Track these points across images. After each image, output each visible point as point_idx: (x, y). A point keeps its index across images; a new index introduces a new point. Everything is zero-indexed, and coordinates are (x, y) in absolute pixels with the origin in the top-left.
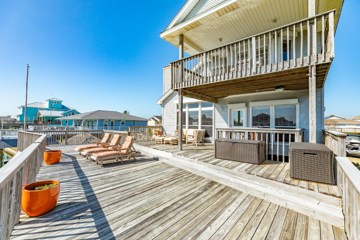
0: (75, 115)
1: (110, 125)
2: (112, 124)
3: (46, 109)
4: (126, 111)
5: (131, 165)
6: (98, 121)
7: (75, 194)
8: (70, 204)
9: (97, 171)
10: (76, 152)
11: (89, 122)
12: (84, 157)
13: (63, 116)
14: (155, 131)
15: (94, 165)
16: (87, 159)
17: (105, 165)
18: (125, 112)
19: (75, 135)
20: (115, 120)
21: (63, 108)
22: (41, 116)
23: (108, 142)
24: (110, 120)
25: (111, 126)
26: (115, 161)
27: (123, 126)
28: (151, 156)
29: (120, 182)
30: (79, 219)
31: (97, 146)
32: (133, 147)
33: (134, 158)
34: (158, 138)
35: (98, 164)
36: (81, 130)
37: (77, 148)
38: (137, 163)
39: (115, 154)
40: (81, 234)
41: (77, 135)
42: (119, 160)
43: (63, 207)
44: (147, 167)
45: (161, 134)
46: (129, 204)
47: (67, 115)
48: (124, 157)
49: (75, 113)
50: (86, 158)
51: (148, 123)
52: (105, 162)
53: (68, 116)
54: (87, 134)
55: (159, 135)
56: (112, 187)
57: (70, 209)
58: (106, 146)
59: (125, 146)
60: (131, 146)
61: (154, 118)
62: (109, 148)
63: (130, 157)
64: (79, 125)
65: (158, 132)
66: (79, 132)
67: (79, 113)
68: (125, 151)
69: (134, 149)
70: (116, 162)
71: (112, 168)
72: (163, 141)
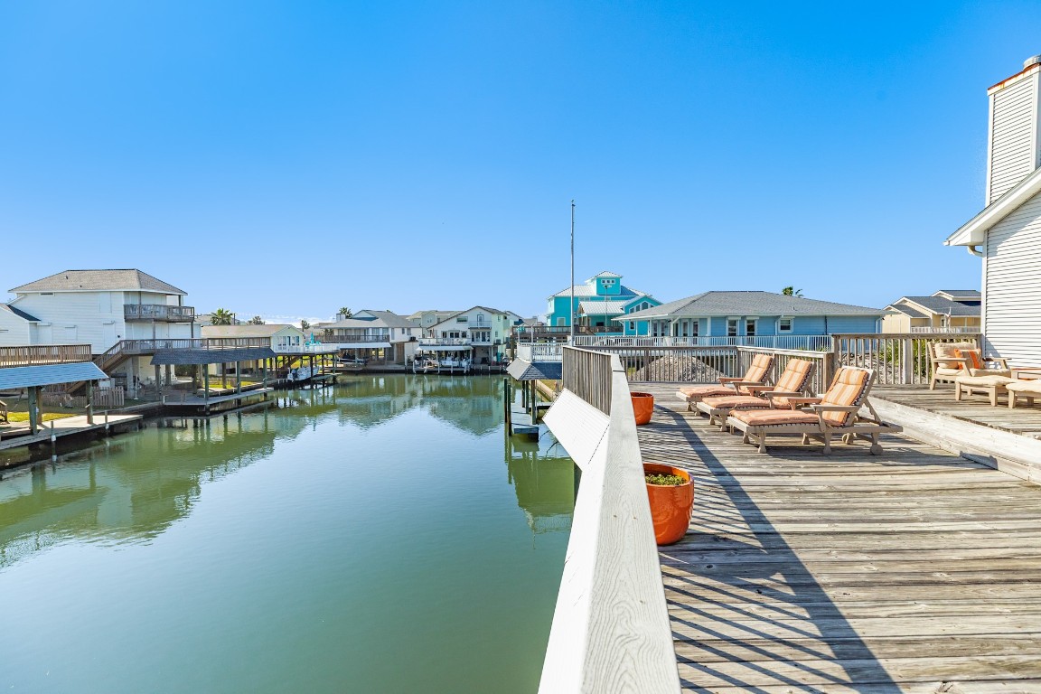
0: (649, 309)
1: (746, 332)
2: (751, 328)
3: (593, 299)
4: (791, 289)
5: (866, 465)
6: (709, 321)
7: (717, 516)
8: (715, 538)
9: (753, 462)
10: (682, 401)
11: (685, 324)
12: (701, 417)
13: (623, 312)
14: (947, 352)
15: (737, 445)
16: (713, 424)
17: (772, 451)
18: (788, 291)
19: (657, 358)
20: (761, 317)
21: (625, 293)
22: (584, 315)
23: (765, 382)
24: (743, 318)
25: (749, 334)
26: (801, 442)
27: (788, 334)
28: (945, 446)
29: (849, 515)
30: (760, 593)
31: (735, 390)
32: (868, 405)
33: (875, 444)
34: (964, 377)
35: (747, 442)
36: (668, 346)
37: (684, 392)
38: (890, 462)
39: (803, 422)
40: (785, 643)
41: (662, 359)
42: (813, 442)
43: (701, 543)
44: (946, 486)
45: (980, 361)
46: (922, 607)
47: (632, 311)
48: (834, 434)
49: (649, 304)
50: (709, 422)
51: (884, 323)
52: (770, 441)
53: (635, 313)
54: (685, 355)
55: (973, 370)
56: (827, 525)
57: (723, 553)
58: (767, 394)
59: (837, 399)
60: (859, 399)
61: (907, 304)
62: (776, 400)
63: (852, 438)
64: (663, 335)
65: (964, 354)
66: (667, 352)
67: (659, 304)
68: (837, 417)
69: (872, 411)
70: (802, 444)
71: (803, 465)
72: (1002, 390)
